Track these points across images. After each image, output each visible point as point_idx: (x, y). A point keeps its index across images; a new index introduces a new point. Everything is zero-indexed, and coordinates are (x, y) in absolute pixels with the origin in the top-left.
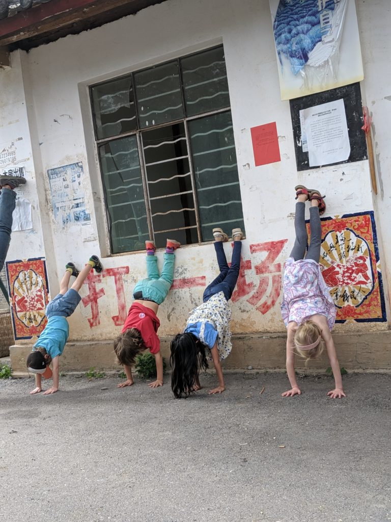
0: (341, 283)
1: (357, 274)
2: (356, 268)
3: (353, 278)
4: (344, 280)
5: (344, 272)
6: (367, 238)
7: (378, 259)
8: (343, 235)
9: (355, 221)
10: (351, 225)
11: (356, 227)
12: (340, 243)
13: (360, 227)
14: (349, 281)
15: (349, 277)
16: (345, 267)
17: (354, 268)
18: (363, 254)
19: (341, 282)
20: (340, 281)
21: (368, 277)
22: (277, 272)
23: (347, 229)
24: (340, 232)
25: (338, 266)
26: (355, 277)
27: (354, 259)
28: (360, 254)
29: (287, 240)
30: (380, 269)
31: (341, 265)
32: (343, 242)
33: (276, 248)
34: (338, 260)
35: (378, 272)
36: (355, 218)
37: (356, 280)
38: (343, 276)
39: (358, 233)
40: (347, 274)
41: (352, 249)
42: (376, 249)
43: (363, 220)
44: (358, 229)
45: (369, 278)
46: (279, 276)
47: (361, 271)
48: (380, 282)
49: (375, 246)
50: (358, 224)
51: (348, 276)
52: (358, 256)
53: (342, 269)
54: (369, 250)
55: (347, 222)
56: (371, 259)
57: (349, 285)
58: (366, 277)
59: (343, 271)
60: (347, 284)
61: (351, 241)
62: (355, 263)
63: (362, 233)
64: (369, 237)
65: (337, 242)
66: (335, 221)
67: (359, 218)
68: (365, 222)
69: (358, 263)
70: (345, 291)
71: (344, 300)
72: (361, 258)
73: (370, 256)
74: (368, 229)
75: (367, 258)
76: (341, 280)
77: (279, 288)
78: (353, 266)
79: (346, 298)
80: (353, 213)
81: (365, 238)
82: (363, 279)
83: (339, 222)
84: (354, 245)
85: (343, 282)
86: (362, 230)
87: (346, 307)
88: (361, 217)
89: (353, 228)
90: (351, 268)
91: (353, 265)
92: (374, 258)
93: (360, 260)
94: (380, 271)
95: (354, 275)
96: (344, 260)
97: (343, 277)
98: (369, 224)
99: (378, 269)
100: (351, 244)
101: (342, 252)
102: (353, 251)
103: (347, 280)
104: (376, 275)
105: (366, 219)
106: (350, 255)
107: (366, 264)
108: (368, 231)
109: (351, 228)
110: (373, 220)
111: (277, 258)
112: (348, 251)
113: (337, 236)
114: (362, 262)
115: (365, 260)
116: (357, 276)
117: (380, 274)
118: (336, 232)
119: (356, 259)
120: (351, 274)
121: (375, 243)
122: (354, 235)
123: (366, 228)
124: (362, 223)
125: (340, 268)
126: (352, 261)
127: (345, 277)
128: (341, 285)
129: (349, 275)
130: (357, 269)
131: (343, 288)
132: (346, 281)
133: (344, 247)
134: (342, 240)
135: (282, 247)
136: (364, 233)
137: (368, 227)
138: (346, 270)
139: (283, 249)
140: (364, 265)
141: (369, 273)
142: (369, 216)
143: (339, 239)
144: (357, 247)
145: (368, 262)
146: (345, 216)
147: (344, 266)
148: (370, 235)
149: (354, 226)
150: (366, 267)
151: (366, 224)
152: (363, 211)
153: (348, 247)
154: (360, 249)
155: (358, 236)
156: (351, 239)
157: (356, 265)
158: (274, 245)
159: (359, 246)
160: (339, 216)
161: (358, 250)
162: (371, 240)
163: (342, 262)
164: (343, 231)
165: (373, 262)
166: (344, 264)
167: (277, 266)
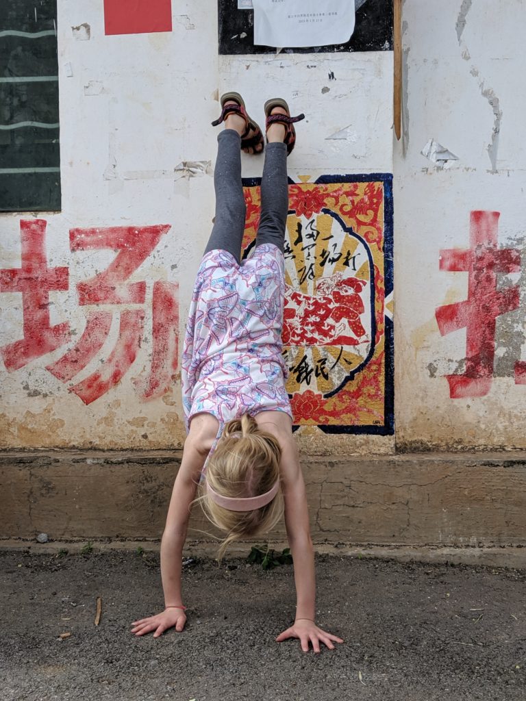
0: (297, 339)
1: (337, 319)
2: (337, 305)
3: (326, 328)
4: (305, 332)
5: (307, 313)
6: (370, 236)
7: (389, 288)
8: (315, 223)
9: (348, 194)
10: (337, 202)
11: (348, 208)
12: (306, 242)
13: (358, 209)
14: (316, 335)
15: (318, 326)
16: (311, 301)
17: (331, 306)
18: (357, 275)
19: (298, 335)
20: (294, 334)
21: (361, 328)
22: (135, 302)
23: (326, 211)
24: (308, 216)
25: (295, 296)
26: (333, 327)
28: (348, 273)
29: (167, 227)
30: (394, 311)
31: (303, 295)
32: (311, 241)
33: (138, 244)
34: (296, 283)
35: (387, 318)
36: (347, 187)
37: (332, 333)
38: (304, 322)
39: (350, 223)
40: (312, 319)
41: (333, 261)
42: (389, 265)
43: (365, 194)
44: (351, 214)
45: (364, 332)
46: (138, 312)
47: (347, 313)
48: (389, 342)
49: (386, 257)
50: (352, 202)
51: (314, 324)
52: (345, 277)
53: (304, 306)
54: (372, 266)
55: (328, 195)
56: (373, 288)
57: (316, 345)
58: (358, 329)
59: (306, 310)
60: (312, 341)
61: (331, 242)
62: (336, 294)
63: (360, 223)
64: (375, 236)
65: (300, 240)
66: (299, 188)
67: (356, 187)
68: (371, 198)
69: (343, 293)
70: (306, 357)
71: (298, 380)
72: (351, 282)
73: (372, 281)
74: (376, 216)
75: (365, 284)
76: (299, 332)
77: (136, 342)
78: (330, 301)
79: (304, 374)
80: (343, 173)
81: (366, 236)
82: (349, 333)
83: (308, 192)
84: (338, 250)
85: (302, 336)
86: (361, 217)
87: (302, 396)
88: (362, 186)
89: (341, 209)
90: (325, 304)
91: (331, 297)
92: (381, 285)
93: (347, 288)
94: (390, 317)
95: (330, 321)
96: (310, 283)
97: (302, 324)
98: (378, 204)
99: (388, 313)
100: (330, 248)
101: (307, 264)
102: (335, 264)
103: (312, 331)
104: (381, 326)
105: (372, 191)
106: (324, 275)
107: (359, 298)
108: (374, 220)
109: (336, 210)
110: (388, 195)
111: (140, 269)
112: (322, 264)
113: (300, 226)
114: (351, 291)
115: (359, 289)
116: (337, 325)
117: (389, 324)
118: (299, 215)
120: (324, 318)
121: (388, 250)
122: (340, 227)
123: (371, 213)
124: (362, 201)
125: (299, 303)
126: (328, 288)
127: (307, 324)
128: (297, 343)
129: (318, 319)
130: (338, 308)
131: (301, 352)
132: (309, 335)
133: (313, 255)
134: (311, 236)
135: (153, 243)
136: (365, 224)
137: (376, 211)
138: (312, 308)
139: (159, 247)
140: (356, 301)
141: (365, 320)
142: (379, 185)
143: (304, 232)
144: (345, 255)
145: (365, 294)
146: (324, 180)
147: (308, 298)
148: (379, 229)
149: (343, 206)
150: (361, 305)
151: (372, 203)
152: (368, 173)
153: (322, 255)
154: (351, 262)
155: (349, 230)
156: (332, 237)
157: (338, 297)
158: (135, 235)
159: (349, 254)
160: (309, 177)
161: (346, 264)
162: (378, 242)
163: (305, 290)
164: (315, 216)
165: (377, 295)
166: (310, 293)
167: (136, 288)
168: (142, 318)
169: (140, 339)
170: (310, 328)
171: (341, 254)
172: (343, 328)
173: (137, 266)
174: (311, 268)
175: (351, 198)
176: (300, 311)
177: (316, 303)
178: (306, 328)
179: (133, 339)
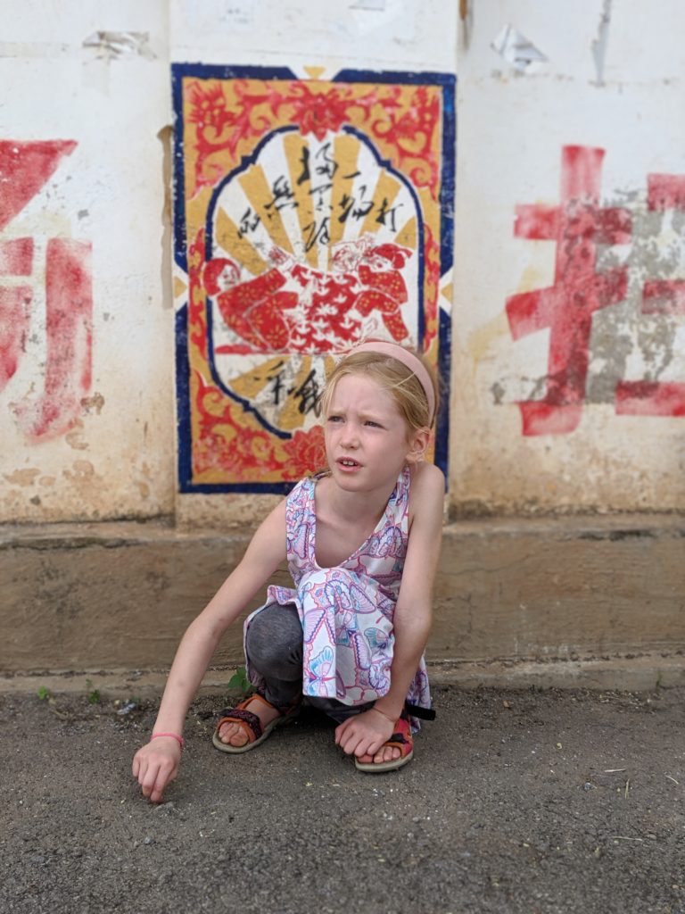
1: (365, 312)
2: (366, 288)
3: (346, 325)
4: (313, 331)
5: (317, 301)
6: (419, 176)
7: (447, 262)
8: (331, 150)
9: (387, 103)
10: (368, 115)
11: (385, 127)
12: (317, 180)
13: (400, 129)
16: (324, 281)
17: (356, 289)
18: (398, 239)
19: (302, 336)
20: (295, 334)
21: (402, 326)
22: (14, 272)
23: (350, 130)
24: (321, 136)
25: (297, 271)
26: (357, 325)
27: (360, 252)
28: (384, 236)
29: (69, 145)
30: (451, 300)
31: (310, 269)
32: (325, 179)
33: (18, 172)
34: (299, 249)
35: (442, 312)
36: (384, 91)
37: (357, 333)
39: (388, 152)
40: (325, 310)
41: (360, 214)
42: (447, 225)
43: (413, 105)
44: (390, 137)
45: (406, 334)
46: (19, 291)
47: (380, 302)
48: (445, 349)
49: (444, 211)
50: (392, 117)
51: (328, 318)
52: (379, 243)
53: (311, 288)
54: (421, 226)
55: (353, 103)
56: (423, 261)
57: (331, 352)
58: (397, 328)
59: (315, 296)
60: (324, 346)
61: (358, 182)
62: (363, 269)
63: (404, 153)
64: (426, 176)
65: (305, 176)
66: (305, 89)
67: (398, 92)
68: (422, 112)
69: (374, 269)
70: (313, 372)
71: (302, 408)
73: (421, 250)
74: (428, 143)
75: (409, 254)
77: (17, 342)
78: (353, 281)
79: (311, 400)
80: (378, 68)
81: (413, 175)
83: (321, 96)
84: (369, 196)
85: (309, 337)
86: (406, 144)
87: (308, 436)
88: (409, 92)
89: (374, 128)
90: (346, 286)
91: (355, 274)
92: (434, 257)
93: (380, 260)
94: (447, 309)
95: (353, 314)
96: (323, 251)
97: (309, 318)
98: (432, 123)
99: (443, 303)
100: (355, 193)
101: (318, 217)
102: (362, 219)
103: (325, 331)
104: (433, 324)
105: (423, 101)
106: (346, 237)
107: (400, 279)
108: (426, 150)
109: (364, 129)
110: (449, 109)
111: (22, 216)
112: (343, 219)
113: (306, 152)
114: (388, 266)
115: (399, 263)
116: (365, 321)
117: (445, 319)
118: (305, 132)
119: (369, 254)
121: (447, 201)
122: (371, 159)
123: (421, 137)
124: (407, 117)
125: (304, 282)
126: (351, 260)
127: (317, 319)
128: (301, 348)
129: (334, 311)
130: (367, 294)
131: (307, 363)
133: (327, 202)
134: (325, 170)
135: (46, 171)
136: (410, 155)
137: (429, 134)
138: (324, 292)
139: (54, 178)
140: (394, 282)
141: (409, 313)
142: (435, 92)
143: (315, 163)
144: (379, 205)
145: (410, 272)
146: (347, 76)
147: (319, 276)
148: (433, 165)
149: (377, 122)
150: (402, 289)
151: (423, 121)
152: (418, 69)
153: (343, 204)
154: (388, 217)
155: (385, 164)
156: (358, 174)
157: (368, 276)
158: (12, 155)
159: (385, 204)
160: (321, 70)
161: (381, 220)
162: (432, 187)
163: (313, 261)
164: (331, 136)
165: (427, 273)
166: (322, 267)
167: (15, 249)
168: (28, 301)
169: (24, 338)
170: (321, 324)
171: (372, 204)
172: (372, 325)
173: (18, 209)
174: (323, 225)
175: (389, 110)
176: (305, 296)
177: (331, 284)
178: (315, 325)
179: (12, 337)
